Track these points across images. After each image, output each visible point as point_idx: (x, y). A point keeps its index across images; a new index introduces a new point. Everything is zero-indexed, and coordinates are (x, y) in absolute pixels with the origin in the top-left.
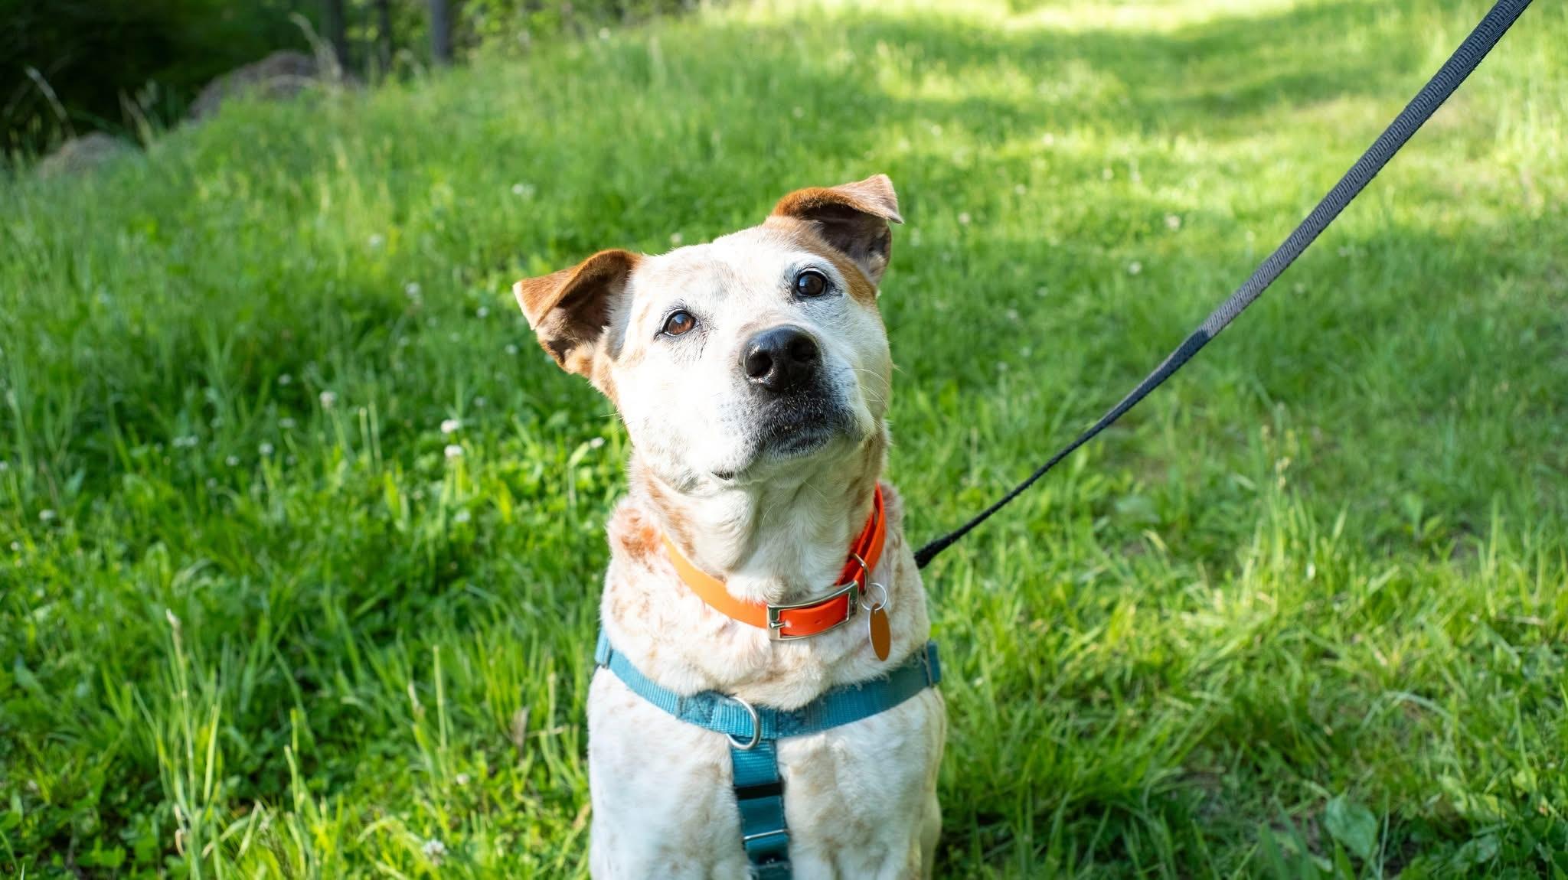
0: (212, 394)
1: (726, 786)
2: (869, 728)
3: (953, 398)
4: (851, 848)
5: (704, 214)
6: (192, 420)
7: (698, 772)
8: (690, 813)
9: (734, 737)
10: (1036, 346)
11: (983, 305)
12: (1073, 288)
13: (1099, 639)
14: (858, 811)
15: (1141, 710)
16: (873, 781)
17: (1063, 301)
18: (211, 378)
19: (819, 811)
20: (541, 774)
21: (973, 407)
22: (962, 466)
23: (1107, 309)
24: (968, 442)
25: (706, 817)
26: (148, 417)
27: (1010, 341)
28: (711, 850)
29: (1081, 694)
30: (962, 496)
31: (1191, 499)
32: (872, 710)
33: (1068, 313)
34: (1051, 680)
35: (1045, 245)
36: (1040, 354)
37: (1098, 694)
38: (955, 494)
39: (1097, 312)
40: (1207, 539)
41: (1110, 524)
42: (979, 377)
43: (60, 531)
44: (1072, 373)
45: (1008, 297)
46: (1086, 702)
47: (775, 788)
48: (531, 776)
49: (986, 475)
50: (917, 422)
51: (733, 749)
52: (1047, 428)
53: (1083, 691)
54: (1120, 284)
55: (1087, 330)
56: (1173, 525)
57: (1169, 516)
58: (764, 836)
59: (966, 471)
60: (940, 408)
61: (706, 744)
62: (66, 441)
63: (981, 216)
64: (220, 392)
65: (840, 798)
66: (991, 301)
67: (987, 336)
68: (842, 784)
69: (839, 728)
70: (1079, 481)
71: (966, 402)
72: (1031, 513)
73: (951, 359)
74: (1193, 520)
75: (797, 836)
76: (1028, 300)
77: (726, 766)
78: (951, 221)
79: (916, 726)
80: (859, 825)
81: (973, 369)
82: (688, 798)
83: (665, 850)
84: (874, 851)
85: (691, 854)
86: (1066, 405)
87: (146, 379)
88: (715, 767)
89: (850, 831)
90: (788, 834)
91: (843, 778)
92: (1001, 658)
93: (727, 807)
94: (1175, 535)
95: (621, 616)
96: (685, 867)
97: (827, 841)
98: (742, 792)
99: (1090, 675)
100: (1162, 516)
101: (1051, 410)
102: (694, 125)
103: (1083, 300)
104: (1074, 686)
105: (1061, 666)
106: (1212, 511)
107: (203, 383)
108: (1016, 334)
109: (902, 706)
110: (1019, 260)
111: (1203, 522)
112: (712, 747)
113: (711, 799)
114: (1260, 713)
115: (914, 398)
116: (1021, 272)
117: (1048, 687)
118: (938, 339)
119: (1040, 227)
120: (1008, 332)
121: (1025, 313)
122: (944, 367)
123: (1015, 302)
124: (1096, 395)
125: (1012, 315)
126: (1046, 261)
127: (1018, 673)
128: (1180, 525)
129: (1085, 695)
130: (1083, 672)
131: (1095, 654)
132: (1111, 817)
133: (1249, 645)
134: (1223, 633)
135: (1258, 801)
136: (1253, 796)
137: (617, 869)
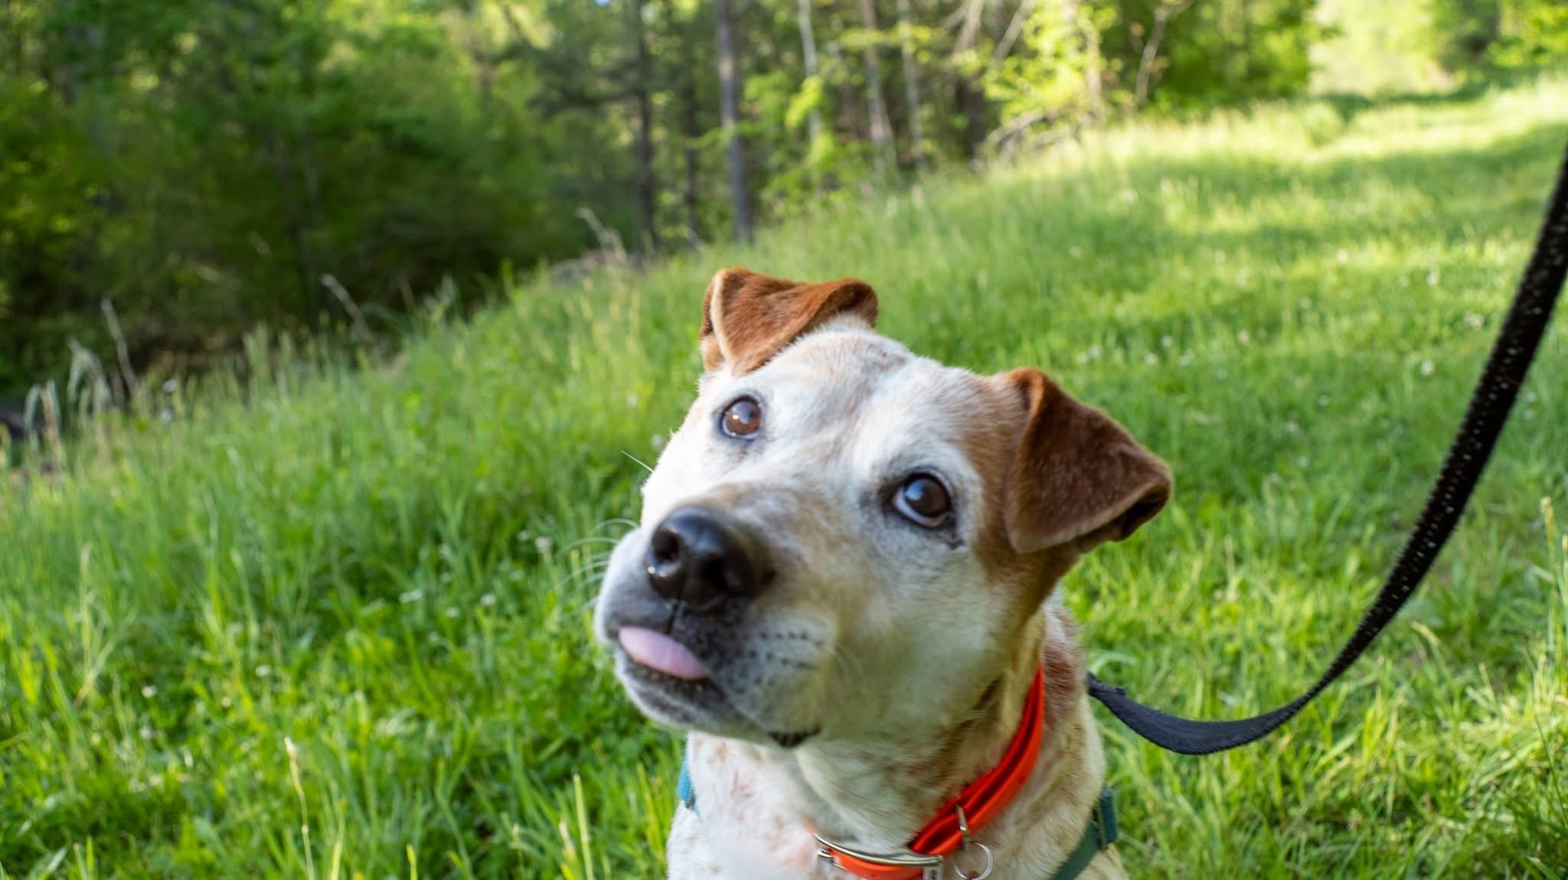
0: (445, 551)
3: (1213, 511)
6: (427, 578)
10: (1315, 456)
11: (1260, 420)
12: (1360, 395)
13: (1352, 750)
15: (1407, 834)
17: (1348, 409)
18: (444, 534)
21: (1237, 520)
22: (1217, 579)
23: (1396, 413)
24: (1224, 554)
26: (386, 578)
27: (1287, 453)
29: (1335, 819)
30: (1216, 612)
31: (1479, 599)
33: (1354, 421)
34: (1296, 802)
35: (1331, 355)
36: (1319, 465)
37: (1354, 817)
38: (1209, 609)
39: (1386, 416)
40: (1496, 642)
42: (1245, 489)
43: (277, 687)
44: (1352, 480)
45: (1288, 410)
46: (1339, 826)
49: (1244, 587)
52: (1319, 537)
53: (1337, 813)
54: (1410, 386)
55: (1372, 436)
56: (1459, 628)
57: (1454, 618)
59: (1223, 584)
60: (1199, 523)
62: (303, 602)
63: (1262, 333)
64: (454, 549)
66: (1268, 415)
67: (1261, 449)
70: (1350, 589)
71: (1228, 514)
72: (1293, 624)
73: (1218, 474)
74: (1483, 621)
76: (1309, 410)
78: (1229, 341)
81: (1239, 481)
86: (1338, 512)
87: (387, 539)
94: (1462, 638)
99: (1343, 794)
100: (1446, 619)
101: (1322, 520)
103: (1370, 405)
104: (1326, 807)
105: (1309, 788)
106: (1504, 609)
107: (438, 540)
108: (1294, 446)
110: (1301, 372)
111: (1494, 624)
115: (1169, 513)
116: (1301, 383)
117: (1293, 811)
118: (1202, 453)
119: (1327, 339)
120: (1287, 445)
121: (1305, 425)
122: (1209, 482)
123: (1295, 414)
124: (1380, 500)
125: (1292, 427)
126: (1331, 372)
127: (1257, 794)
128: (1467, 628)
129: (1338, 819)
130: (1335, 791)
131: (1348, 769)
133: (1541, 756)
134: (1512, 745)
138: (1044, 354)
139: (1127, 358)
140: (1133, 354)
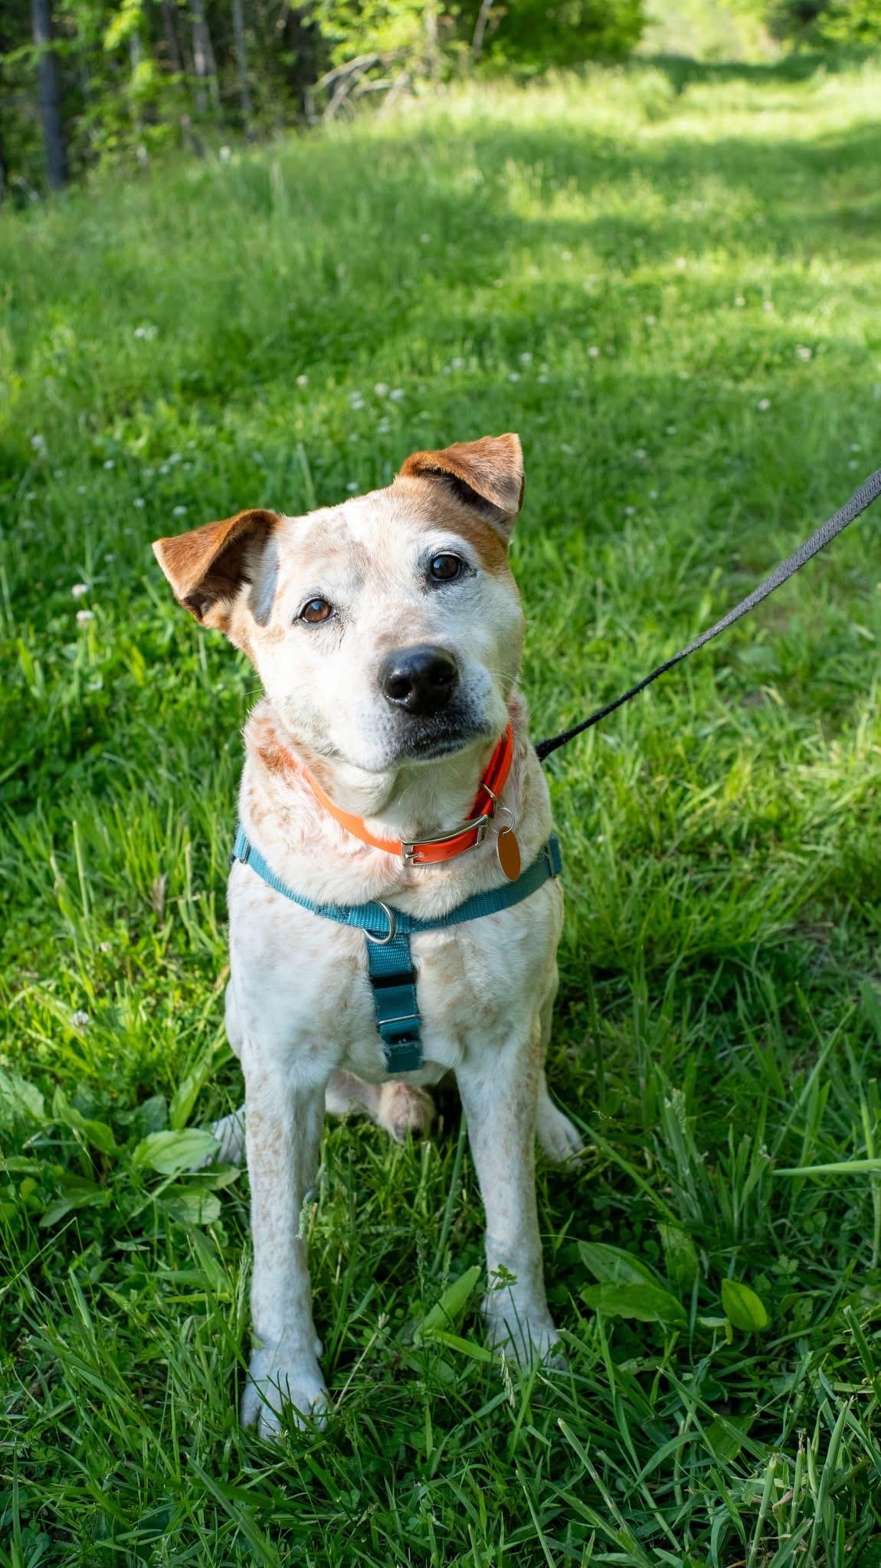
1: (363, 975)
2: (497, 922)
3: (580, 546)
4: (478, 1030)
5: (330, 351)
7: (336, 964)
8: (329, 1002)
9: (370, 932)
10: (664, 488)
11: (611, 444)
12: (701, 425)
13: (718, 794)
14: (486, 997)
15: (757, 863)
16: (500, 971)
17: (692, 439)
19: (449, 999)
20: (181, 938)
21: (599, 553)
22: (588, 616)
23: (735, 448)
24: (594, 592)
25: (344, 1004)
27: (638, 481)
28: (348, 1033)
29: (699, 849)
30: (587, 648)
31: (811, 649)
32: (501, 906)
33: (696, 452)
34: (670, 836)
35: (674, 380)
36: (667, 495)
37: (716, 849)
38: (581, 645)
39: (726, 451)
40: (827, 689)
41: (732, 674)
42: (606, 522)
44: (698, 516)
45: (637, 435)
46: (704, 856)
47: (410, 977)
48: (171, 939)
49: (611, 626)
50: (543, 571)
51: (368, 942)
52: (672, 575)
53: (701, 846)
54: (748, 420)
55: (715, 470)
56: (794, 675)
57: (790, 667)
58: (398, 1021)
59: (593, 620)
60: (567, 557)
61: (343, 939)
63: (610, 349)
65: (469, 987)
66: (619, 440)
67: (615, 478)
68: (470, 974)
69: (468, 922)
70: (703, 629)
71: (592, 550)
73: (578, 504)
74: (813, 669)
75: (427, 1021)
76: (656, 436)
77: (362, 958)
78: (581, 356)
79: (539, 919)
80: (487, 1011)
81: (600, 515)
82: (327, 989)
83: (304, 1034)
84: (500, 1030)
85: (329, 1037)
86: (692, 551)
88: (353, 960)
89: (478, 1016)
90: (420, 1019)
91: (472, 969)
92: (622, 816)
93: (363, 994)
94: (796, 685)
95: (259, 821)
96: (324, 1047)
97: (456, 1025)
98: (378, 981)
99: (708, 830)
100: (784, 668)
101: (676, 557)
102: (319, 254)
103: (712, 438)
104: (693, 841)
105: (681, 822)
106: (831, 662)
108: (643, 474)
109: (527, 900)
110: (648, 397)
111: (823, 673)
112: (349, 941)
113: (348, 990)
114: (869, 869)
115: (541, 545)
116: (649, 409)
117: (667, 843)
118: (565, 483)
119: (671, 360)
120: (639, 472)
121: (654, 452)
122: (571, 512)
123: (643, 441)
124: (722, 538)
125: (641, 454)
126: (675, 399)
127: (639, 829)
128: (800, 677)
129: (703, 850)
130: (700, 830)
131: (713, 809)
132: (724, 970)
133: (861, 800)
134: (838, 786)
135: (865, 951)
136: (860, 947)
137: (258, 1048)
138: (405, 357)
139: (482, 366)
140: (489, 362)
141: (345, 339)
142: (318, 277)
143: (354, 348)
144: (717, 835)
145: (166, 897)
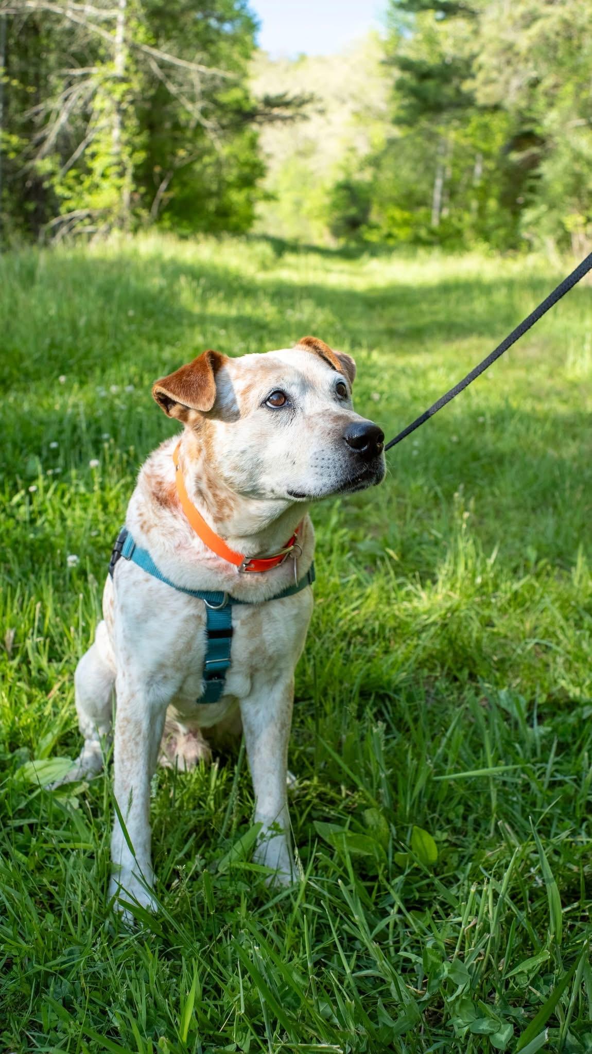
1: (203, 628)
4: (263, 671)
7: (187, 620)
8: (180, 646)
9: (209, 603)
14: (271, 650)
16: (283, 634)
19: (251, 648)
20: (24, 668)
25: (188, 647)
28: (188, 668)
47: (228, 633)
48: (18, 670)
51: (208, 609)
58: (216, 662)
61: (193, 604)
65: (263, 642)
68: (265, 634)
70: (334, 532)
75: (235, 663)
77: (204, 617)
80: (270, 658)
82: (180, 636)
83: (161, 666)
84: (275, 674)
85: (178, 669)
88: (199, 617)
89: (265, 661)
90: (230, 661)
91: (266, 630)
93: (201, 642)
95: (149, 532)
96: (173, 678)
97: (252, 667)
98: (212, 634)
109: (299, 594)
112: (197, 606)
113: (193, 638)
132: (375, 699)
133: (444, 617)
134: (429, 612)
135: (455, 696)
136: (452, 693)
137: (130, 675)
141: (84, 363)
142: (67, 325)
143: (91, 368)
144: (359, 632)
145: (14, 643)
